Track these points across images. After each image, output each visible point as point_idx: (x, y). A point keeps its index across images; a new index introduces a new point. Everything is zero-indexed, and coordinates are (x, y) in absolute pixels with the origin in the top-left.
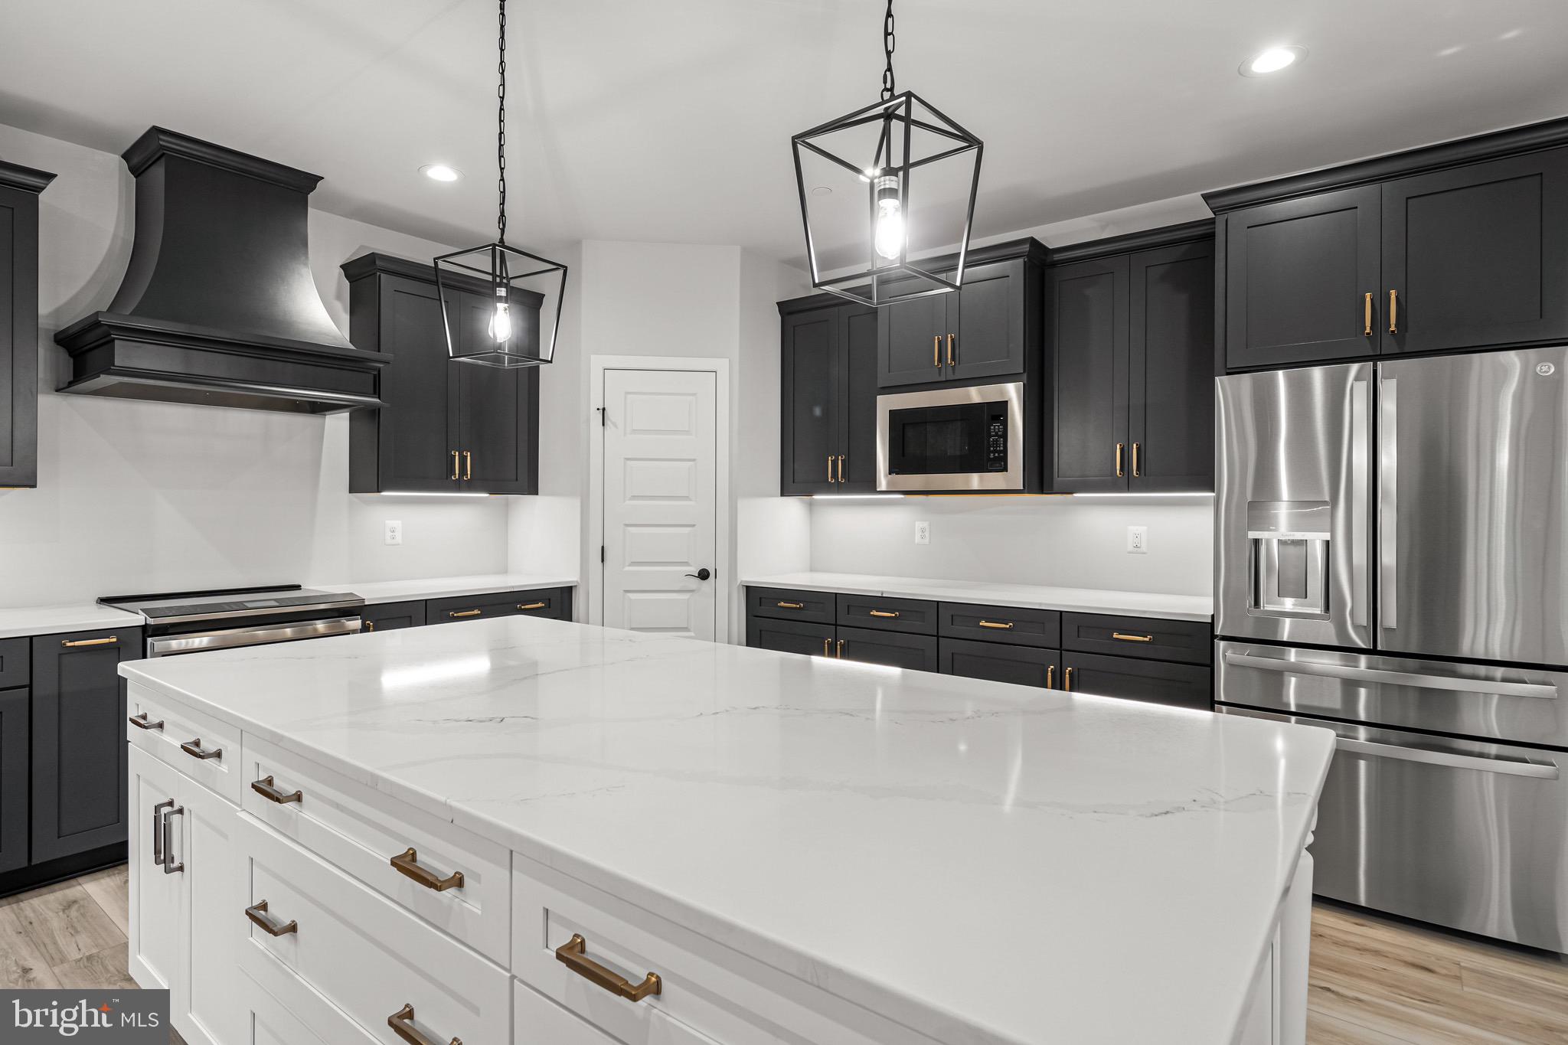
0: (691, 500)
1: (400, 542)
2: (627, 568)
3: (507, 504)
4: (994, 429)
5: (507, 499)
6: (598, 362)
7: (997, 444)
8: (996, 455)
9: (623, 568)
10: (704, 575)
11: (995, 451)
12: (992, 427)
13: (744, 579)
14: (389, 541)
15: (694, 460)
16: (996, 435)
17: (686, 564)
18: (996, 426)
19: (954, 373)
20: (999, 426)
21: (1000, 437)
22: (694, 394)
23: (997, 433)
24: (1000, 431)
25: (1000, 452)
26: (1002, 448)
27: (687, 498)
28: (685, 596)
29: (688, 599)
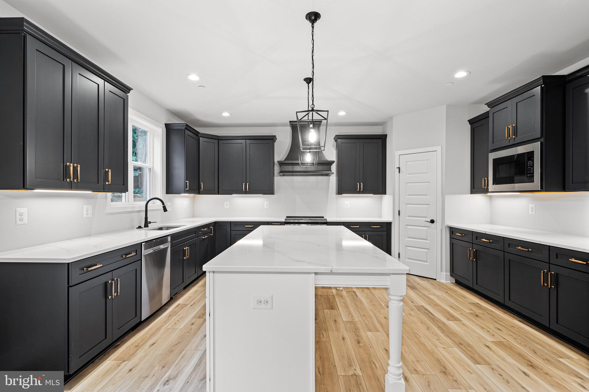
0: (428, 196)
1: (349, 207)
2: (407, 218)
3: (381, 198)
4: (529, 164)
5: (381, 196)
6: (397, 153)
7: (530, 170)
8: (530, 175)
9: (406, 217)
10: (432, 221)
11: (529, 174)
12: (528, 163)
13: (448, 224)
14: (346, 207)
15: (429, 182)
16: (530, 166)
17: (426, 217)
18: (530, 162)
19: (514, 141)
20: (531, 162)
21: (531, 167)
22: (429, 160)
23: (530, 165)
24: (531, 164)
25: (531, 173)
26: (532, 172)
27: (426, 195)
28: (426, 228)
29: (427, 230)
